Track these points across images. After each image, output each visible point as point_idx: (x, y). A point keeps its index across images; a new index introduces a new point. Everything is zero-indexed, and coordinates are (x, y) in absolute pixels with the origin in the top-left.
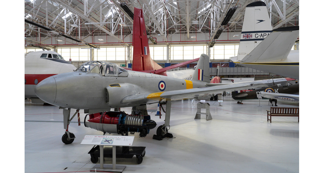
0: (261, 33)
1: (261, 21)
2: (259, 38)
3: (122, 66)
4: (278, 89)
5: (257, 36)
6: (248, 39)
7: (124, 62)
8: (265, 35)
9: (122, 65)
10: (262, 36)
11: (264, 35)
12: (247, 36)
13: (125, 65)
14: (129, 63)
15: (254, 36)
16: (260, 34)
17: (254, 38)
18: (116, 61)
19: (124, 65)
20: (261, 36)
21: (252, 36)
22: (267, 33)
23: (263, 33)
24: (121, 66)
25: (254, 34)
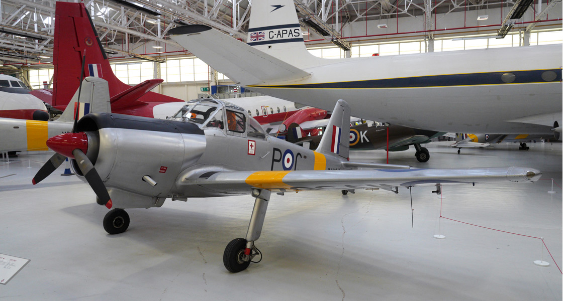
0: (278, 30)
1: (279, 7)
2: (275, 38)
3: (204, 90)
4: (366, 132)
5: (272, 34)
6: (259, 41)
7: (206, 84)
8: (285, 32)
9: (204, 88)
10: (280, 35)
11: (283, 34)
12: (257, 37)
13: (208, 89)
14: (214, 84)
15: (267, 35)
16: (276, 31)
17: (267, 39)
18: (195, 82)
19: (206, 88)
20: (278, 35)
21: (264, 36)
22: (288, 29)
23: (281, 30)
24: (202, 90)
25: (266, 32)
